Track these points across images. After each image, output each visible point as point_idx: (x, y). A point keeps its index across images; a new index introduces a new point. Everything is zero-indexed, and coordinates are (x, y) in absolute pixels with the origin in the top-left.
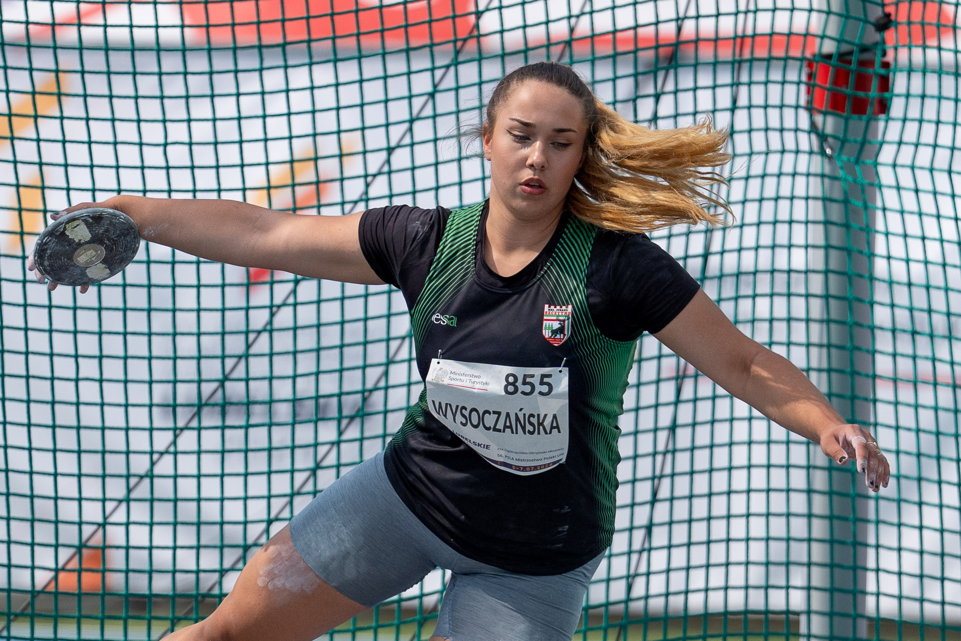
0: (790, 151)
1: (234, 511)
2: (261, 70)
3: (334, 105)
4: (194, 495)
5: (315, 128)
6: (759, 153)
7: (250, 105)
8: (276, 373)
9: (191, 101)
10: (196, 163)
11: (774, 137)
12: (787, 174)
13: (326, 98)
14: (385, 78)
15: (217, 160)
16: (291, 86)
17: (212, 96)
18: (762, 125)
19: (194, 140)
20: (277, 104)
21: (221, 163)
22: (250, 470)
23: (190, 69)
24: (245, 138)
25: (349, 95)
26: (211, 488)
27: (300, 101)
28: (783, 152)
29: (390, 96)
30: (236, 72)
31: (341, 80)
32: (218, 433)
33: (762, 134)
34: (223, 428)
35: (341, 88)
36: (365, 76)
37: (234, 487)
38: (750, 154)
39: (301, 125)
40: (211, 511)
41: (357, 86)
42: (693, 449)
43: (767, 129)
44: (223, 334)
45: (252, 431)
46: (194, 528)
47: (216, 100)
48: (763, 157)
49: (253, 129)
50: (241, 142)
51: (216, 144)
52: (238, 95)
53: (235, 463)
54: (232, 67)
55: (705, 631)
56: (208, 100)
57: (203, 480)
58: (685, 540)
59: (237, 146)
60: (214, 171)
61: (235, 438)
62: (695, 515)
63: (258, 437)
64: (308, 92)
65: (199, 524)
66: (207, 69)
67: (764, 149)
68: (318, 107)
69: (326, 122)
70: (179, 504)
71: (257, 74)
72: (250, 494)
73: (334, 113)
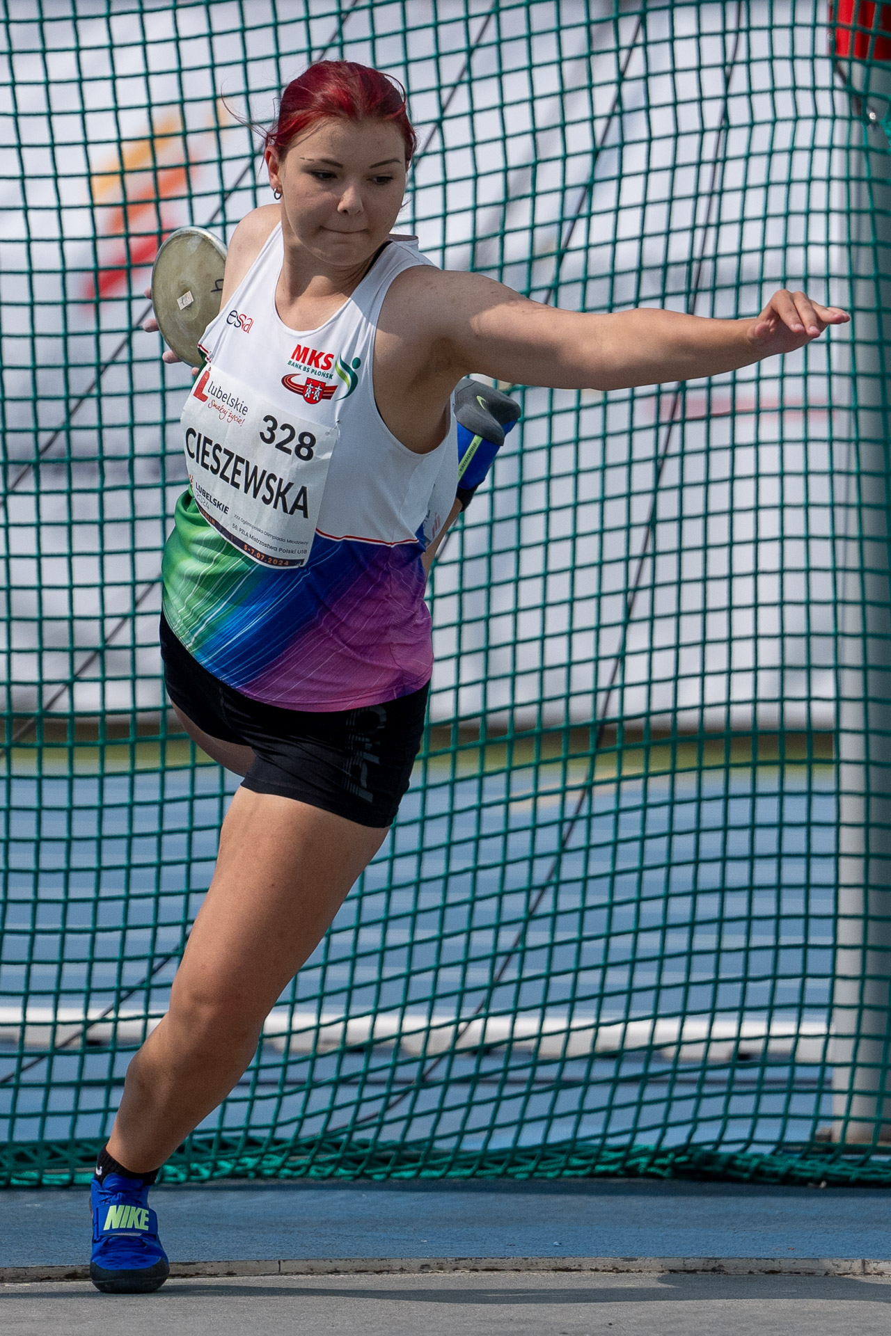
0: (825, 117)
1: (87, 603)
2: (108, 17)
3: (207, 62)
4: (34, 582)
5: (182, 93)
6: (785, 120)
7: (95, 63)
8: (138, 419)
9: (16, 58)
10: (24, 141)
11: (804, 98)
12: (822, 148)
13: (195, 53)
14: (276, 25)
15: (52, 137)
16: (150, 37)
17: (44, 52)
18: (788, 82)
19: (21, 109)
20: (129, 61)
21: (58, 140)
22: (108, 548)
23: (13, 16)
24: (88, 106)
25: (228, 48)
26: (55, 572)
27: (162, 57)
28: (816, 117)
29: (283, 49)
30: (75, 19)
31: (216, 29)
32: (63, 499)
33: (789, 94)
34: (70, 492)
35: (216, 39)
36: (249, 24)
37: (86, 570)
38: (774, 122)
39: (164, 88)
40: (56, 603)
41: (237, 36)
42: (706, 515)
43: (794, 89)
44: (67, 367)
45: (108, 496)
46: (35, 625)
47: (49, 56)
48: (790, 125)
49: (98, 95)
50: (83, 113)
51: (50, 114)
52: (78, 50)
53: (86, 539)
54: (69, 13)
55: (727, 758)
56: (38, 57)
57: (44, 561)
58: (698, 637)
59: (78, 118)
60: (47, 151)
61: (86, 506)
62: (711, 604)
63: (117, 504)
64: (172, 45)
65: (41, 620)
66: (36, 16)
67: (791, 114)
68: (185, 65)
69: (198, 84)
70: (14, 593)
71: (103, 22)
72: (108, 579)
73: (207, 72)
